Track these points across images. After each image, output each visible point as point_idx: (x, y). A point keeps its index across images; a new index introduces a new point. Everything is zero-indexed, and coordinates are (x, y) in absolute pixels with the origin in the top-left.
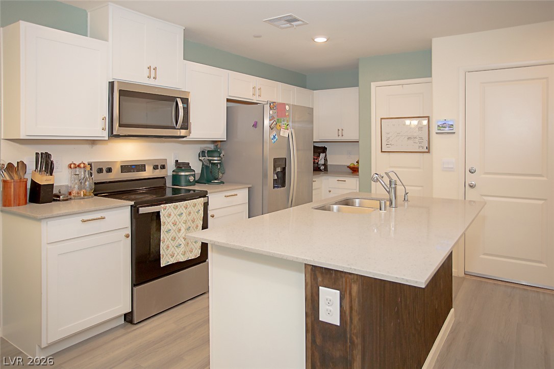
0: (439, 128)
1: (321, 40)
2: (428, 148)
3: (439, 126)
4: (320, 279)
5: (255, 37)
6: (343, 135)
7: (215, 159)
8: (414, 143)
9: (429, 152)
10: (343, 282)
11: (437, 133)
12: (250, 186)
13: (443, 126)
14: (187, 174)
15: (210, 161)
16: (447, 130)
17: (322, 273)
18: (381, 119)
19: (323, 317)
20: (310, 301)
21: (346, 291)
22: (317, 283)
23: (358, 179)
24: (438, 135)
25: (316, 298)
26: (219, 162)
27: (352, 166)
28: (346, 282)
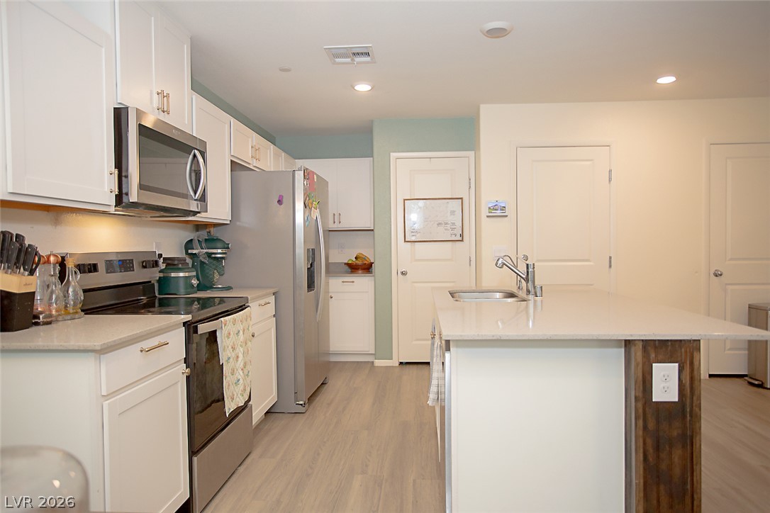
0: (490, 211)
1: (363, 88)
2: (462, 235)
3: (489, 208)
4: (653, 355)
5: (280, 70)
6: (340, 222)
7: (219, 251)
8: (446, 230)
9: (462, 241)
10: (681, 352)
11: (488, 216)
12: (273, 290)
13: (494, 208)
14: (187, 274)
15: (209, 255)
16: (498, 213)
17: (656, 347)
18: (404, 200)
19: (657, 396)
20: (641, 383)
21: (686, 362)
22: (649, 361)
23: (373, 278)
24: (488, 219)
25: (648, 377)
26: (224, 256)
27: (350, 262)
28: (686, 352)
